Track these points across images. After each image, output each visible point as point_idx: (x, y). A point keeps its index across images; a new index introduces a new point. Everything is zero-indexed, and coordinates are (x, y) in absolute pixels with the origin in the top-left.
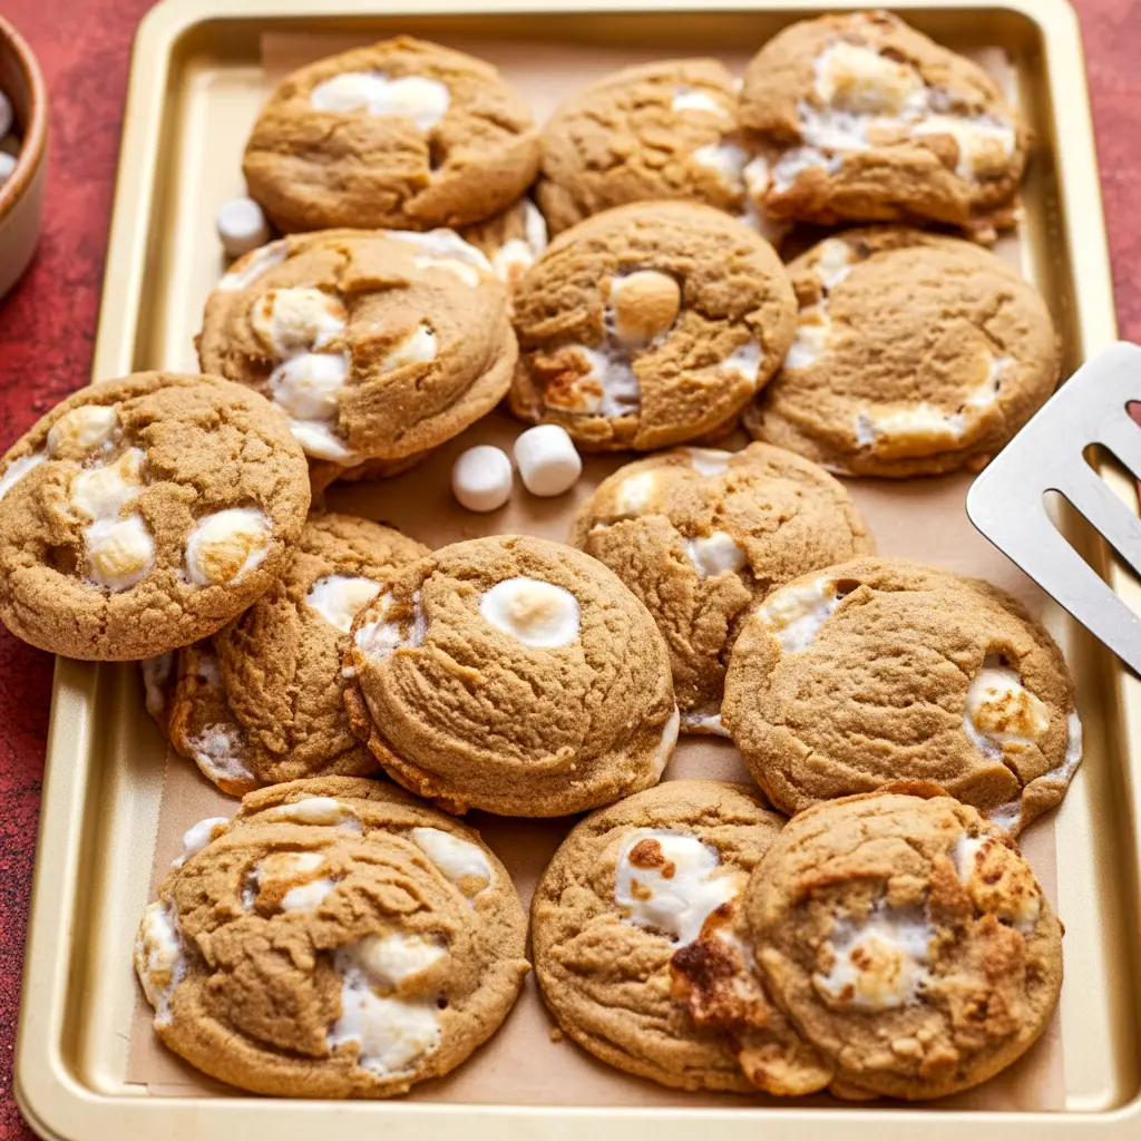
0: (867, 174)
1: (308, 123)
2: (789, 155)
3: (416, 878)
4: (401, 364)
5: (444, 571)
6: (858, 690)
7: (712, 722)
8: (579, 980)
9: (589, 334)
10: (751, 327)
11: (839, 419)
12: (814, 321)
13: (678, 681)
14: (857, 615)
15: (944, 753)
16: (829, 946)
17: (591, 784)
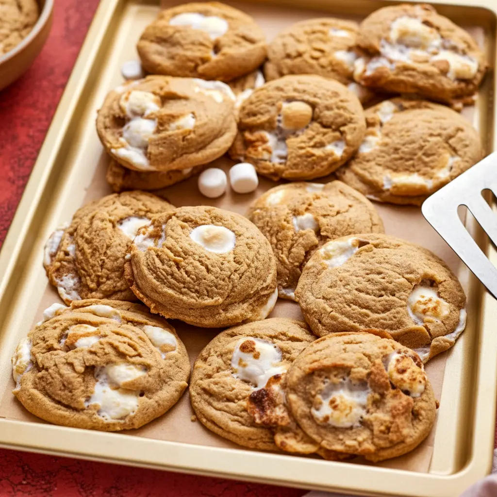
0: (406, 73)
1: (165, 30)
2: (374, 60)
3: (138, 344)
4: (178, 128)
5: (178, 217)
6: (359, 286)
7: (292, 294)
8: (206, 397)
9: (269, 126)
10: (342, 133)
11: (377, 176)
12: (373, 134)
13: (279, 275)
14: (365, 256)
15: (395, 317)
16: (319, 397)
17: (229, 315)
